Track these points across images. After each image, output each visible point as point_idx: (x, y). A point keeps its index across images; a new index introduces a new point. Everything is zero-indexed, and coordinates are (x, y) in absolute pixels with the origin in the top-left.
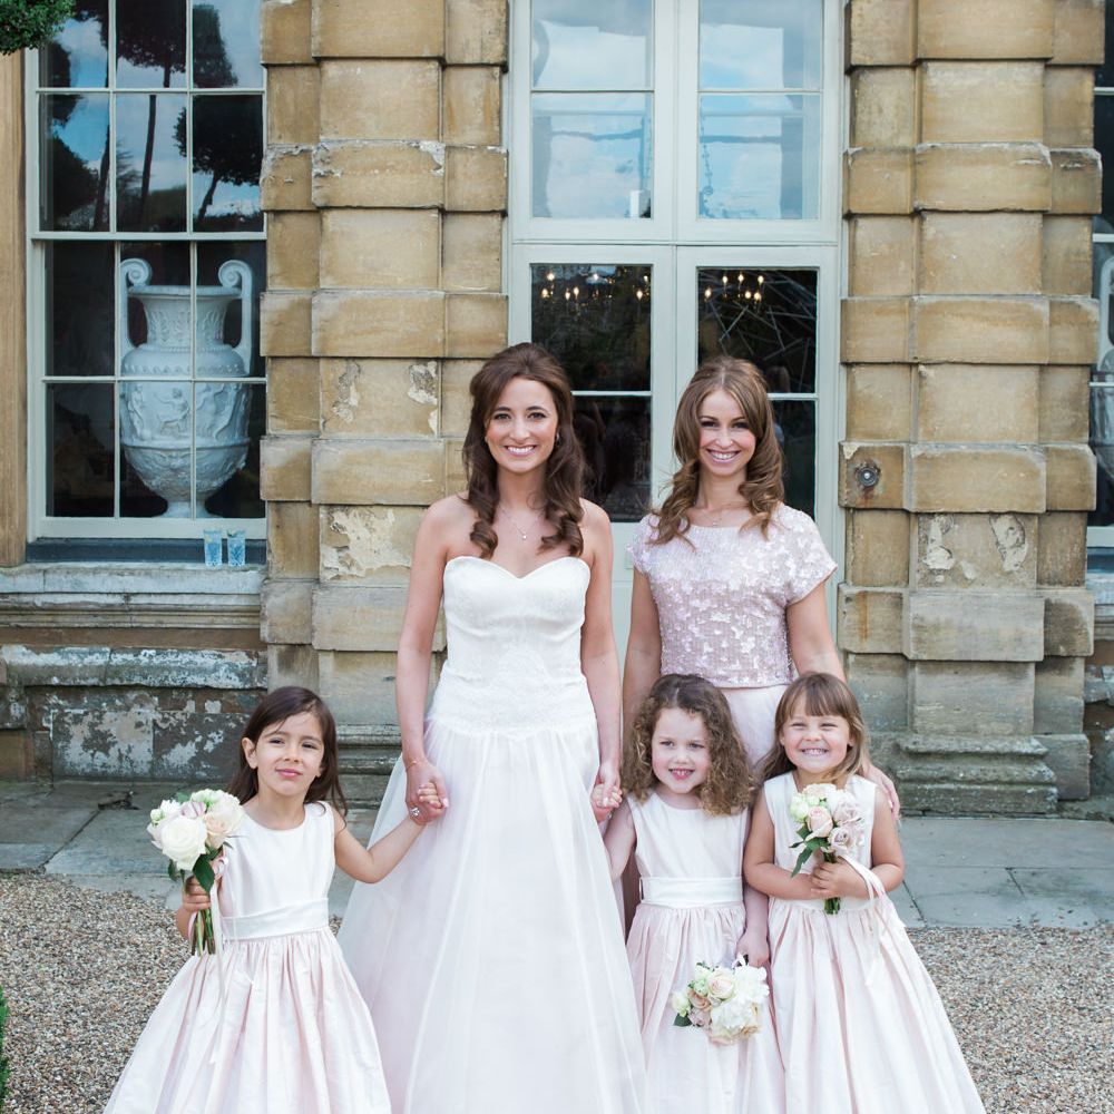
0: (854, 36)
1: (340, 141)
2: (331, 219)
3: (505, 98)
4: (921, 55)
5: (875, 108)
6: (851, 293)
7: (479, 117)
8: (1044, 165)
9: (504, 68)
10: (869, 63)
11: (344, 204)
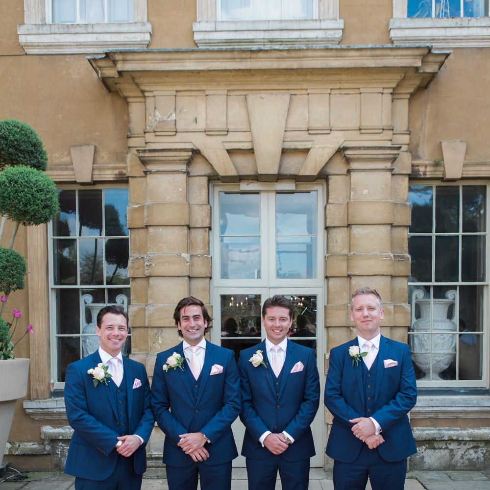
0: (327, 217)
1: (154, 254)
2: (152, 281)
3: (211, 239)
4: (349, 223)
5: (334, 241)
6: (328, 304)
7: (201, 245)
8: (391, 259)
9: (210, 229)
10: (332, 226)
11: (156, 275)
